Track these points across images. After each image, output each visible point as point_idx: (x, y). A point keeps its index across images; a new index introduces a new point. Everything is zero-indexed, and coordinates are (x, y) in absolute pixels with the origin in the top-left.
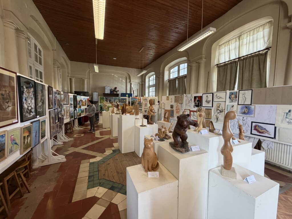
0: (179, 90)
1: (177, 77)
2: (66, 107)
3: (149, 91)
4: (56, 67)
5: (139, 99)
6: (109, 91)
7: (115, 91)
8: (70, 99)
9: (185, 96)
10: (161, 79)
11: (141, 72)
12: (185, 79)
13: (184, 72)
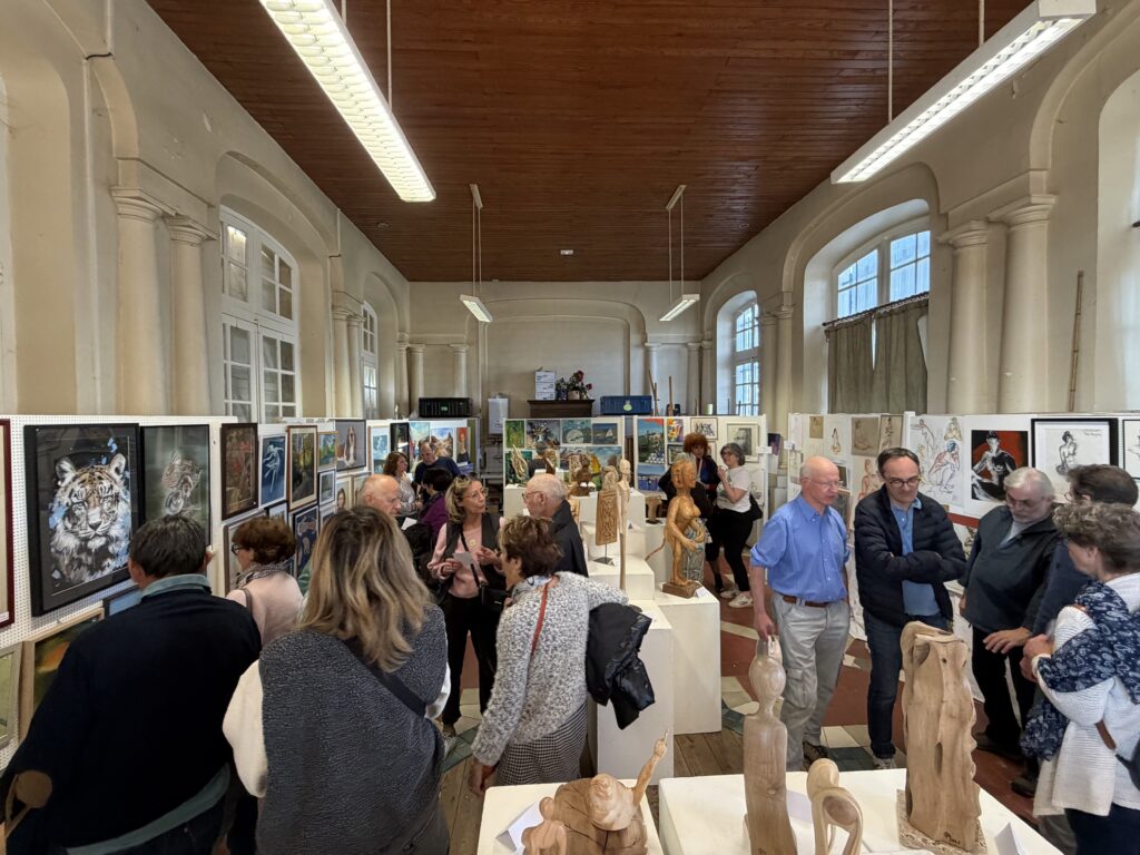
0: (888, 379)
1: (874, 310)
2: (353, 477)
3: (733, 380)
4: (344, 317)
5: (675, 425)
6: (553, 391)
7: (576, 389)
8: (376, 444)
9: (914, 427)
10: (787, 326)
11: (674, 299)
12: (922, 323)
13: (912, 277)
